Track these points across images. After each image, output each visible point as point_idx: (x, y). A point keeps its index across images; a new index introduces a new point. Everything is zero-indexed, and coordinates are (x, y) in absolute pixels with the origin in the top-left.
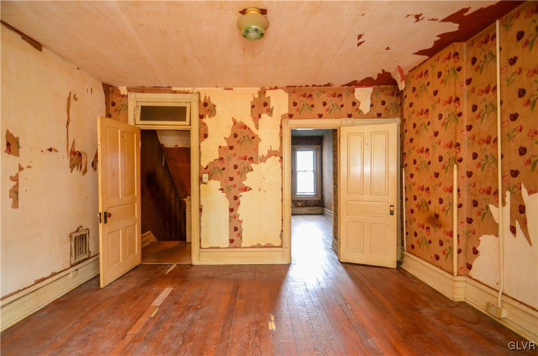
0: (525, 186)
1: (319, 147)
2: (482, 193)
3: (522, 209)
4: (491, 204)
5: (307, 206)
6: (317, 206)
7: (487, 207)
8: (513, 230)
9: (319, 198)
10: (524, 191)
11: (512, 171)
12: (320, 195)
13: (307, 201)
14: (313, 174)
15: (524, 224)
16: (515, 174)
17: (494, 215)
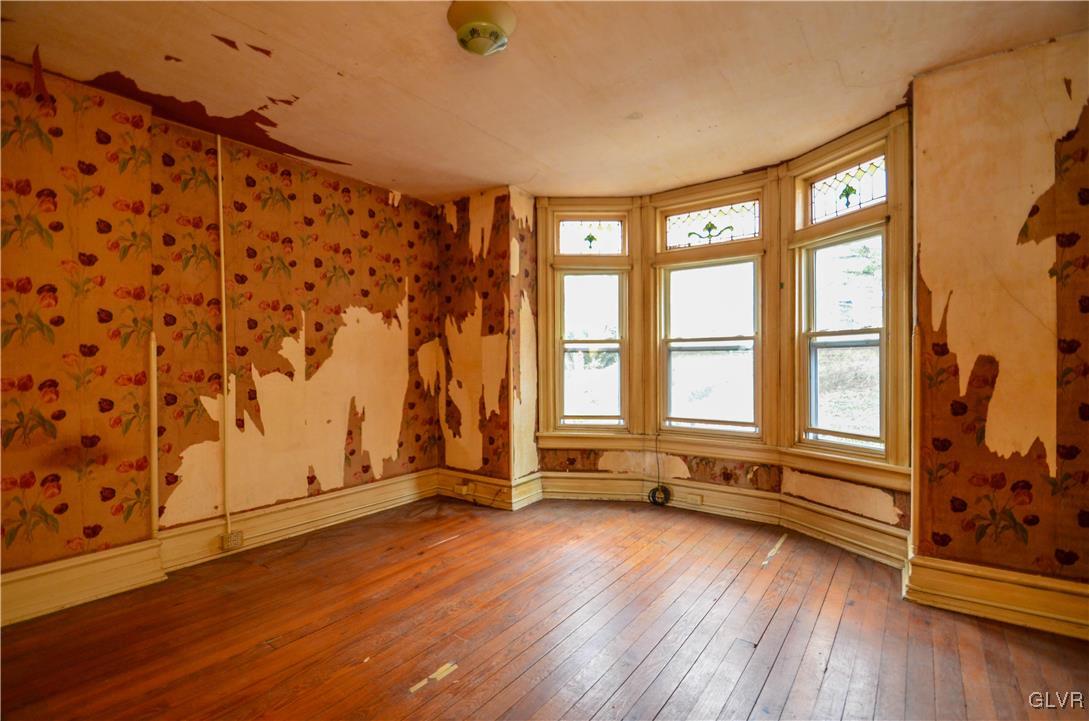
0: (255, 367)
2: (187, 381)
3: (252, 395)
4: (205, 395)
7: (197, 401)
8: (240, 424)
10: (255, 373)
11: (237, 348)
15: (256, 414)
16: (242, 351)
17: (209, 412)
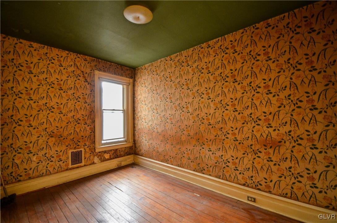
1: (131, 80)
5: (117, 157)
6: (128, 155)
9: (130, 144)
12: (131, 140)
13: (117, 150)
14: (122, 114)
